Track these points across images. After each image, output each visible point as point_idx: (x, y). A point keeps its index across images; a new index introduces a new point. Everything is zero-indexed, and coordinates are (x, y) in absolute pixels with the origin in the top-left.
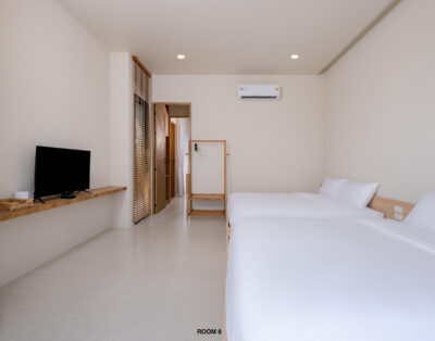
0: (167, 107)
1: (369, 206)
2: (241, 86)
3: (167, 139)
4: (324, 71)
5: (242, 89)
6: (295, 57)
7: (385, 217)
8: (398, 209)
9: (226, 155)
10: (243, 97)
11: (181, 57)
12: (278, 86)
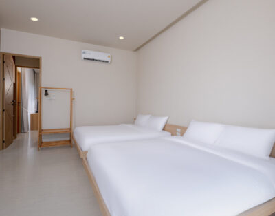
0: (14, 57)
1: (164, 129)
2: (83, 51)
3: (15, 84)
4: (137, 50)
5: (84, 53)
6: (122, 38)
7: (172, 135)
8: (179, 130)
9: (72, 99)
10: (85, 59)
11: (34, 19)
12: (109, 55)
